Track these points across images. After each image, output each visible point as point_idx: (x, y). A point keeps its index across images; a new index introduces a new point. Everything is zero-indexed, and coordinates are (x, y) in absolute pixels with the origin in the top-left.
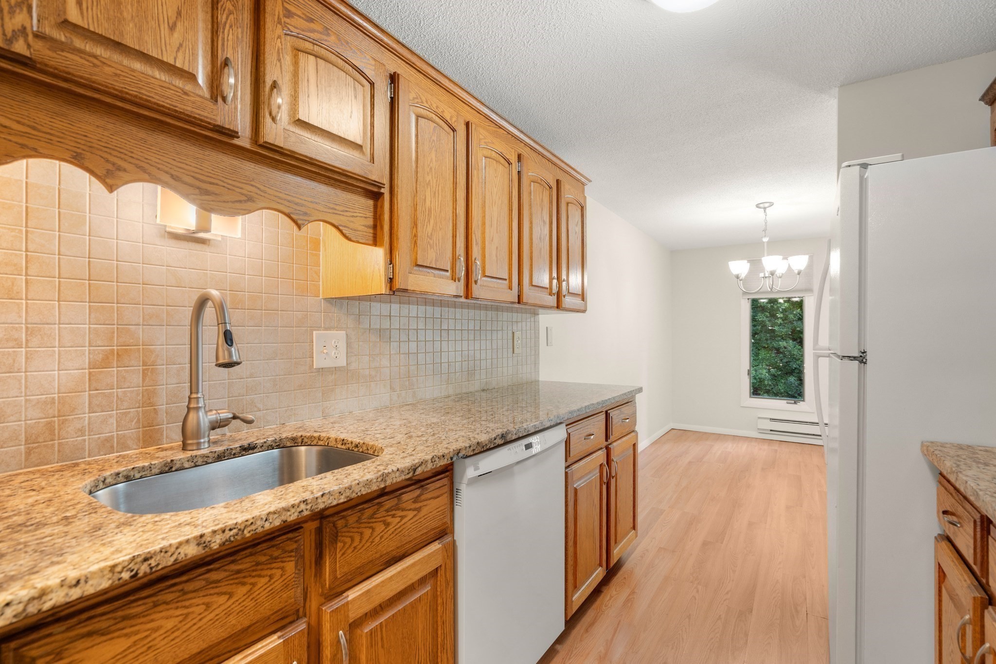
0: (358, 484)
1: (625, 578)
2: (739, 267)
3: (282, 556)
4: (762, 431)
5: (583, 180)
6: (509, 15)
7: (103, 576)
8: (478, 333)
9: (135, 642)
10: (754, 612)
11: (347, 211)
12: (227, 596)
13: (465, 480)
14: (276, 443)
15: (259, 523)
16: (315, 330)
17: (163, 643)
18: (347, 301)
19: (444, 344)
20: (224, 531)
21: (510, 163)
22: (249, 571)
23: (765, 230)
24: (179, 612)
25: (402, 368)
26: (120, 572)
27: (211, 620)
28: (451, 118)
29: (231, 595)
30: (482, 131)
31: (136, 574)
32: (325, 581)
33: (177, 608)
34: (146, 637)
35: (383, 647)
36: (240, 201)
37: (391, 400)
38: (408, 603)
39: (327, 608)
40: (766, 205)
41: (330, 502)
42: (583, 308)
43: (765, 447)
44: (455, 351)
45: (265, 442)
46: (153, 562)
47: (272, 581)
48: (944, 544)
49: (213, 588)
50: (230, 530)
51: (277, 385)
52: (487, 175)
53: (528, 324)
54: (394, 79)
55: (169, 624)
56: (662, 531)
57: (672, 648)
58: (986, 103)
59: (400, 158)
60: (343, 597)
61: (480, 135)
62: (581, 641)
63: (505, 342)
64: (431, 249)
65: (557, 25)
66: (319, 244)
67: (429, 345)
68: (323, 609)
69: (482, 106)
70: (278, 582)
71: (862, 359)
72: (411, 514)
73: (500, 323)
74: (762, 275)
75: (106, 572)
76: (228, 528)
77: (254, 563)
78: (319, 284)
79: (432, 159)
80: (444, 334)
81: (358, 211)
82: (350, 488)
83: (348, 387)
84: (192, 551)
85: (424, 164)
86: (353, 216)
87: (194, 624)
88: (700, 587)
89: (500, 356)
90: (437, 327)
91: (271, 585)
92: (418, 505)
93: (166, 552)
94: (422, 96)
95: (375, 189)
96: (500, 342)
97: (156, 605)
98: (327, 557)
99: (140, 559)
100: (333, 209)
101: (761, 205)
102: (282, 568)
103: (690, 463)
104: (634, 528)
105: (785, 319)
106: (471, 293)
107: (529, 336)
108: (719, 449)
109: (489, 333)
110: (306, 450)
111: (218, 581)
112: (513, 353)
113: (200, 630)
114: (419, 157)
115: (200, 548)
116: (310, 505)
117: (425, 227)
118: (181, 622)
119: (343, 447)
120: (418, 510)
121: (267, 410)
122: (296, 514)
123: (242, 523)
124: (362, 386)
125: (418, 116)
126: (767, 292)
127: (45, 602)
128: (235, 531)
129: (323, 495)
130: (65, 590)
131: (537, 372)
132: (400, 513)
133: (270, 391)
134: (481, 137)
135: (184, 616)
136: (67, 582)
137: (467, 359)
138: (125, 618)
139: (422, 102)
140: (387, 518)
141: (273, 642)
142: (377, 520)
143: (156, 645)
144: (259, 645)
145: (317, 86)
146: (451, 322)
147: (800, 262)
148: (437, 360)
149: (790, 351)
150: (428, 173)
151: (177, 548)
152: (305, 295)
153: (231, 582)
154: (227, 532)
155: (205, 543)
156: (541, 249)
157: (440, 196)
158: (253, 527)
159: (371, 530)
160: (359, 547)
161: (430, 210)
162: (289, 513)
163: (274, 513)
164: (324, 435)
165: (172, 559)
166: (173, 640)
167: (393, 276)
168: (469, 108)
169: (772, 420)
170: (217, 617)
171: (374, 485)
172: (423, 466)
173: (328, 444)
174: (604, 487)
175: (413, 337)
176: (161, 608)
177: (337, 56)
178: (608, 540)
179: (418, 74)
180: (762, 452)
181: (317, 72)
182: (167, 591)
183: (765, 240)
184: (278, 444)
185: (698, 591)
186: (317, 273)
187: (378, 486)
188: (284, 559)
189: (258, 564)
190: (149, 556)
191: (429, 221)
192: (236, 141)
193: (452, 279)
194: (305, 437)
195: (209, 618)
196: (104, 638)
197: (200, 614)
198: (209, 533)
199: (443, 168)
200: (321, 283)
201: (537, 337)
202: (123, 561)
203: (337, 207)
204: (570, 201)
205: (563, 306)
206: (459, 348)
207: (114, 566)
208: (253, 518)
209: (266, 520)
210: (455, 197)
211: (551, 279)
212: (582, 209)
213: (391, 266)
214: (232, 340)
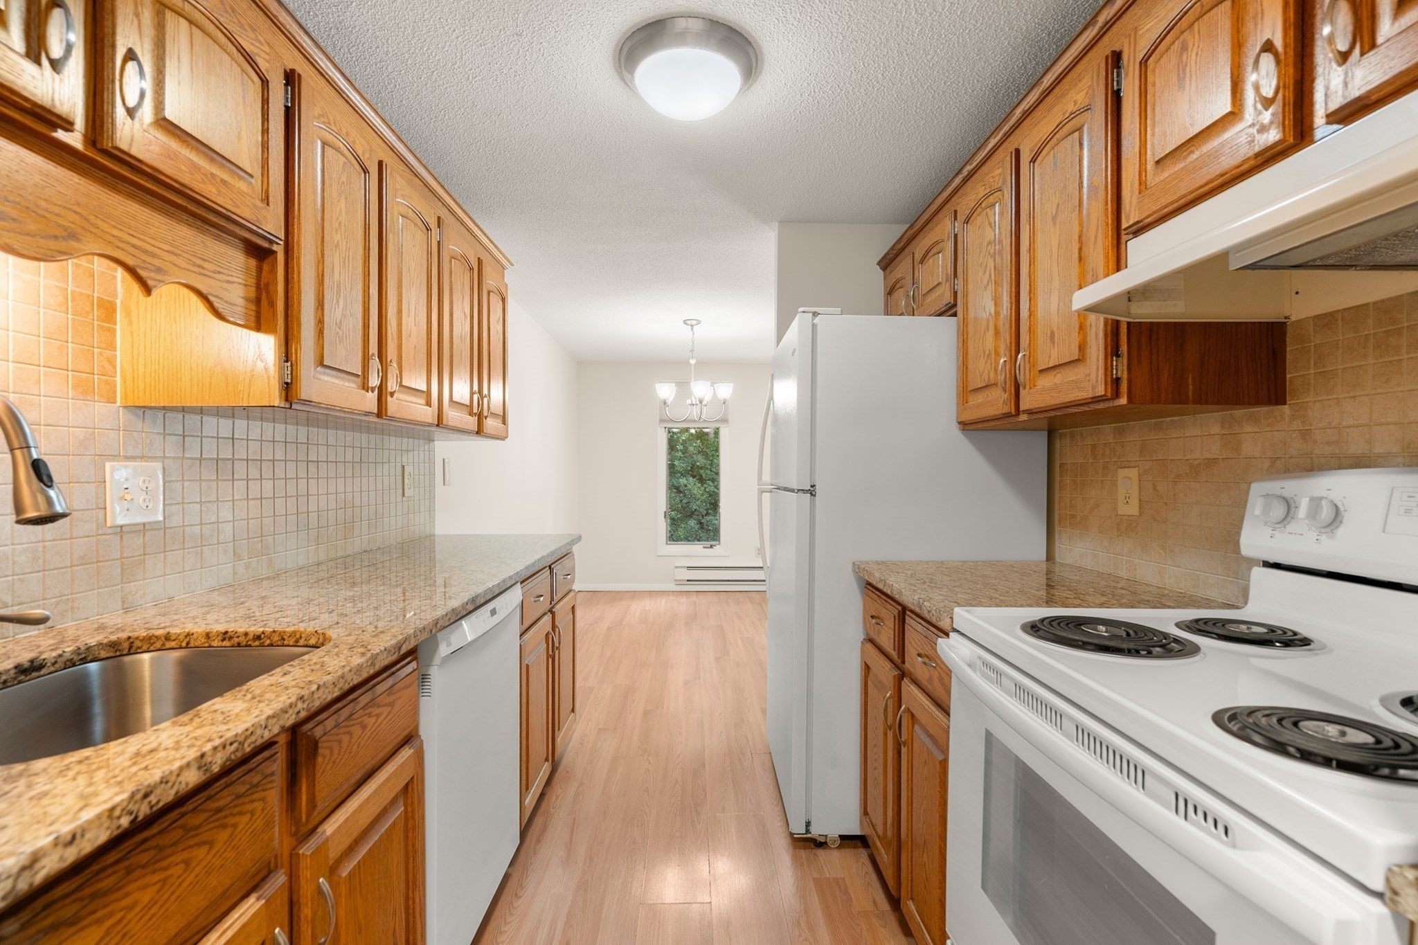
0: (350, 671)
1: (568, 772)
2: (666, 391)
3: (264, 782)
4: (678, 582)
5: (504, 262)
6: (460, 39)
7: (101, 825)
8: (357, 466)
9: (108, 929)
10: (707, 767)
11: (219, 272)
12: (207, 847)
13: (437, 660)
14: (79, 654)
15: (259, 732)
16: (109, 461)
17: (140, 925)
18: (164, 412)
19: (313, 483)
20: (224, 747)
21: (428, 229)
22: (230, 808)
23: (692, 351)
24: (156, 878)
25: (251, 521)
26: (119, 817)
27: (191, 884)
28: (364, 152)
29: (211, 843)
30: (399, 178)
31: (136, 817)
32: (300, 813)
33: (155, 872)
34: (120, 921)
35: (361, 893)
36: (56, 237)
37: (235, 574)
38: (383, 831)
39: (306, 850)
40: (694, 322)
41: (324, 697)
42: (504, 435)
43: (683, 599)
44: (327, 494)
45: (60, 656)
46: (153, 799)
47: (254, 818)
48: (869, 646)
49: (193, 837)
50: (231, 744)
51: (39, 558)
52: (404, 243)
53: (421, 453)
54: (291, 78)
55: (145, 897)
56: (596, 710)
57: (638, 826)
58: (881, 268)
59: (302, 202)
60: (318, 835)
61: (396, 182)
62: (535, 854)
63: (392, 478)
64: (340, 343)
65: (519, 73)
66: (114, 311)
67: (291, 485)
68: (301, 852)
69: (398, 142)
70: (260, 819)
71: (812, 492)
72: (385, 710)
73: (386, 452)
74: (689, 402)
75: (104, 819)
76: (228, 742)
77: (233, 797)
78: (115, 381)
79: (341, 210)
80: (312, 467)
81: (235, 274)
82: (343, 677)
83: (165, 556)
84: (193, 778)
85: (331, 217)
86: (228, 282)
87: (173, 893)
88: (651, 758)
89: (386, 500)
90: (302, 457)
91: (253, 824)
92: (391, 698)
93: (167, 782)
94: (329, 114)
95: (265, 245)
96: (386, 480)
97: (129, 871)
98: (304, 780)
99: (139, 796)
100: (199, 266)
101: (689, 322)
102: (263, 799)
103: (609, 628)
104: (573, 710)
105: (685, 451)
106: (386, 409)
107: (422, 473)
108: (638, 608)
109: (372, 466)
110: (152, 660)
111: (199, 826)
112: (404, 496)
113: (179, 901)
114: (326, 205)
115: (202, 772)
116: (307, 703)
117: (333, 310)
118: (158, 892)
119: (226, 643)
120: (391, 704)
121: (20, 604)
122: (294, 716)
123: (243, 733)
124: (189, 553)
125: (324, 144)
126: (695, 421)
127: (36, 873)
128: (235, 745)
129: (318, 689)
130: (59, 851)
131: (432, 521)
132: (376, 711)
133: (27, 570)
134: (398, 186)
135: (161, 883)
136: (61, 840)
137: (343, 506)
138: (94, 896)
139: (329, 123)
140: (363, 718)
141: (251, 906)
142: (354, 722)
143: (130, 931)
144: (235, 915)
145: (192, 70)
146: (322, 449)
147: (725, 391)
148: (303, 508)
149: (690, 490)
150: (336, 230)
151: (178, 775)
152: (89, 398)
153: (212, 825)
154: (228, 747)
155: (205, 765)
156: (462, 352)
157: (351, 266)
158: (253, 738)
159: (349, 736)
160: (338, 760)
161: (339, 286)
162: (287, 716)
163: (273, 716)
164: (179, 631)
165: (173, 792)
166: (150, 920)
167: (292, 379)
168: (380, 141)
169: (689, 568)
170: (198, 879)
171: (364, 671)
172: (407, 643)
173: (188, 644)
174: (550, 660)
175: (267, 473)
176: (138, 873)
177: (218, 27)
178: (553, 726)
179: (319, 76)
180: (682, 606)
181: (192, 48)
182: (138, 850)
183: (693, 362)
184: (83, 656)
185: (650, 763)
186: (112, 362)
187: (368, 672)
188: (266, 787)
189: (238, 797)
190: (149, 790)
191: (338, 302)
192: (60, 135)
193: (363, 388)
194: (137, 638)
195: (188, 881)
196: (73, 929)
197: (179, 877)
198: (210, 750)
199: (355, 225)
200: (118, 379)
201: (432, 474)
202: (123, 801)
203: (206, 265)
204: (491, 289)
205: (485, 431)
206: (332, 489)
207: (112, 809)
208: (253, 725)
209: (266, 727)
210: (367, 269)
211: (472, 393)
212: (503, 300)
213: (289, 364)
214: (50, 477)
